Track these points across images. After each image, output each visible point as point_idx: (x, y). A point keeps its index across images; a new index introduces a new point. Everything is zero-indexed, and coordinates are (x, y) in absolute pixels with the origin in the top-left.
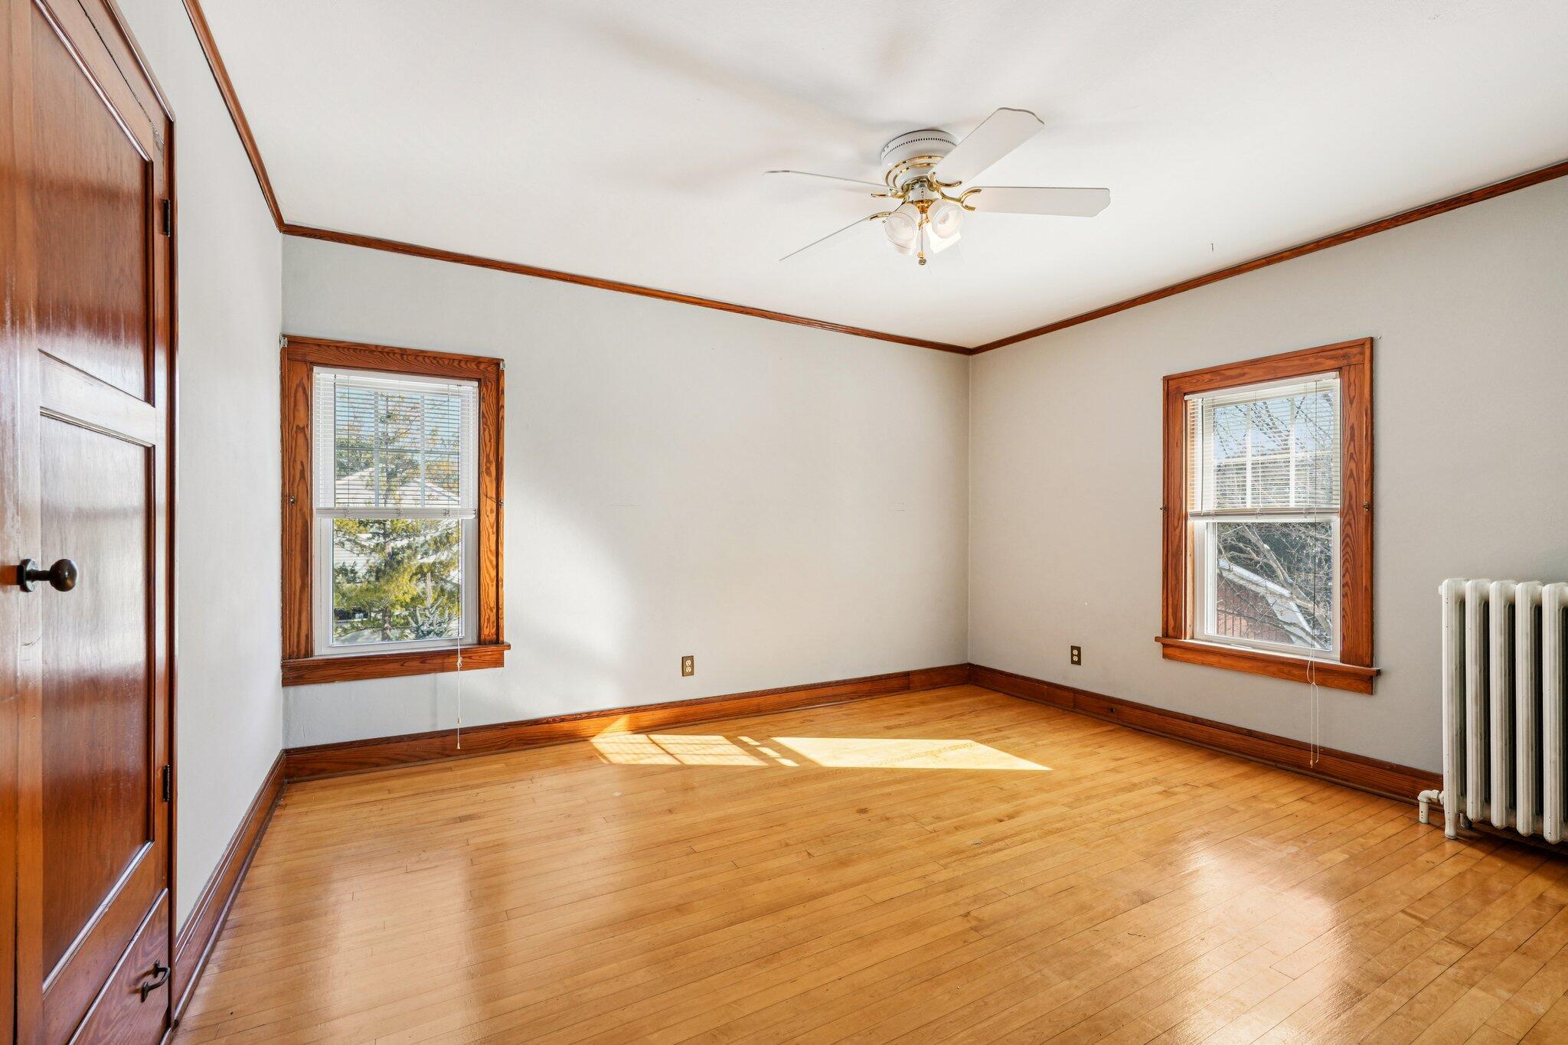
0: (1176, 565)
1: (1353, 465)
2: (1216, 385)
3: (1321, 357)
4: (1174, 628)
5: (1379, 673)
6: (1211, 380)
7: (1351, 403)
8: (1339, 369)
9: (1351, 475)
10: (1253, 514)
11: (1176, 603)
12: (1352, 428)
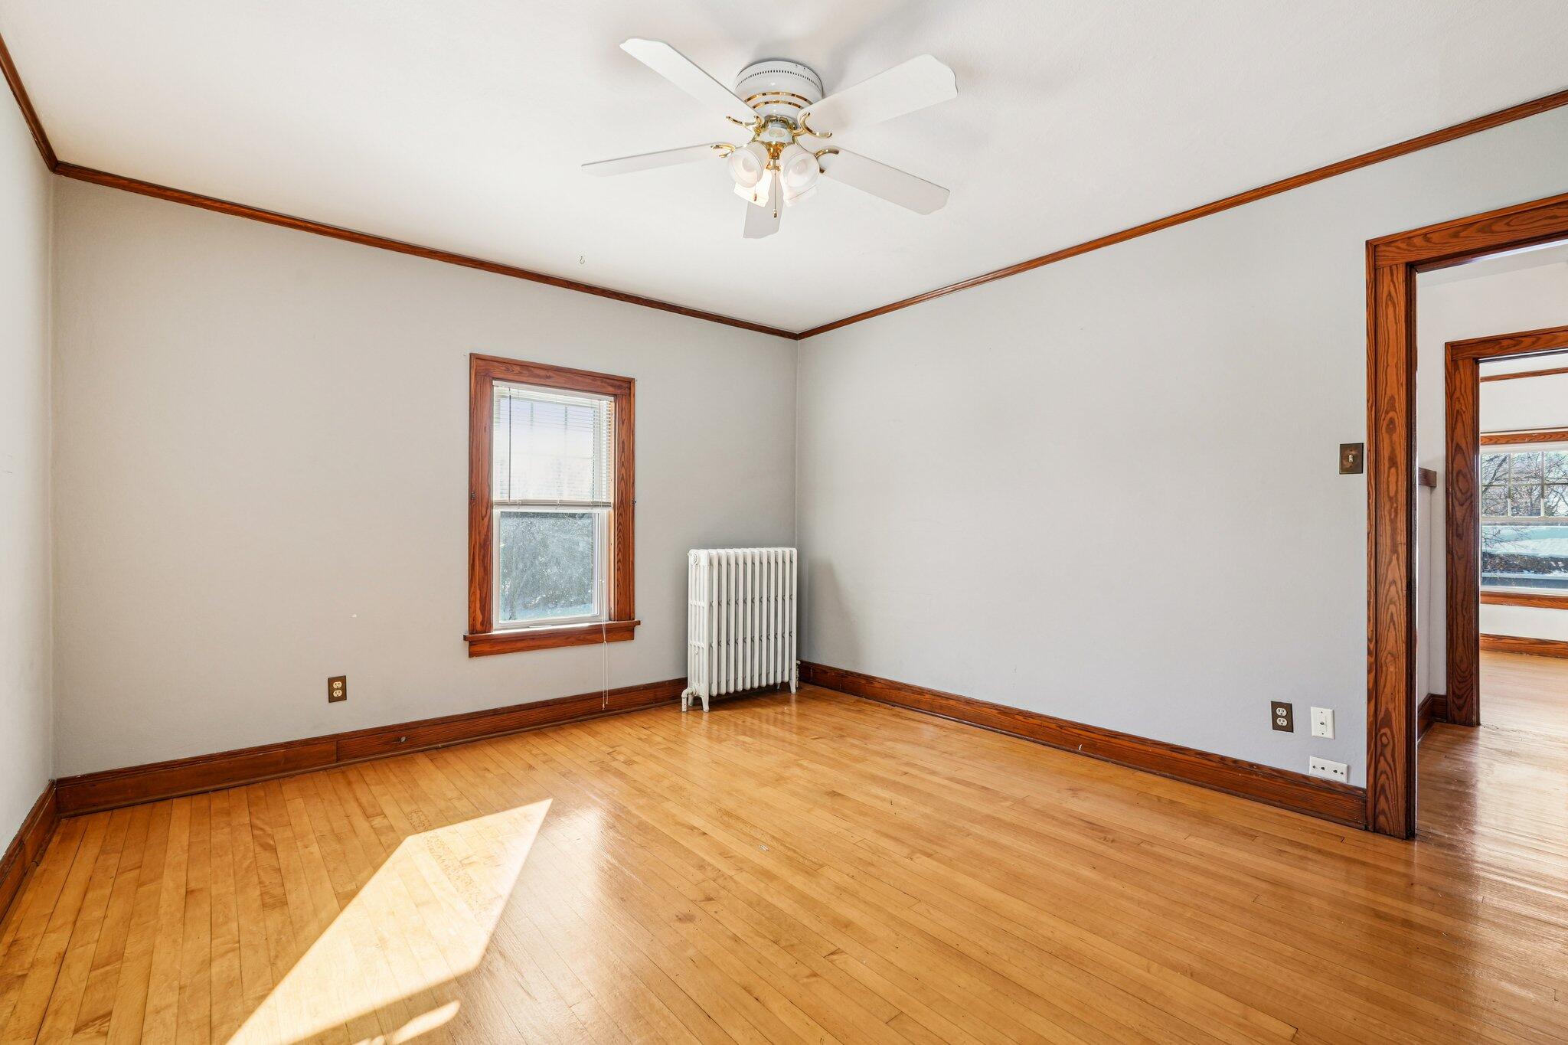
0: (484, 556)
1: (623, 471)
2: (524, 379)
3: (605, 382)
4: (482, 624)
5: (639, 623)
6: (520, 373)
7: (623, 423)
8: (615, 395)
9: (623, 478)
10: (555, 505)
11: (484, 596)
12: (623, 442)
